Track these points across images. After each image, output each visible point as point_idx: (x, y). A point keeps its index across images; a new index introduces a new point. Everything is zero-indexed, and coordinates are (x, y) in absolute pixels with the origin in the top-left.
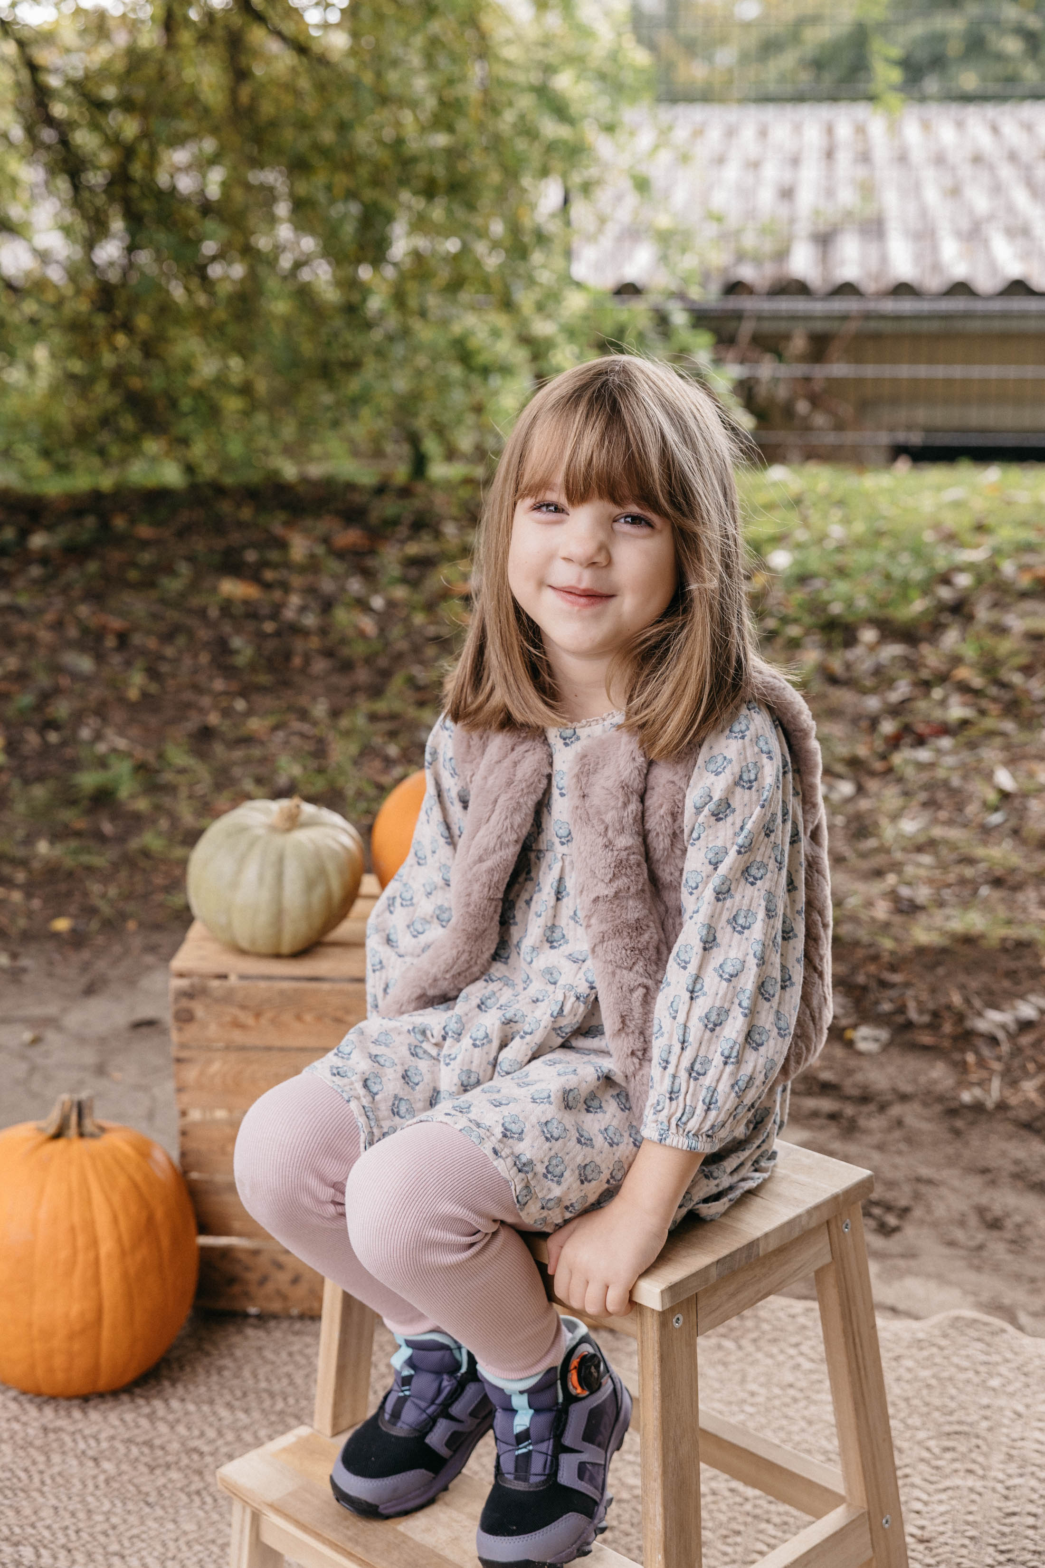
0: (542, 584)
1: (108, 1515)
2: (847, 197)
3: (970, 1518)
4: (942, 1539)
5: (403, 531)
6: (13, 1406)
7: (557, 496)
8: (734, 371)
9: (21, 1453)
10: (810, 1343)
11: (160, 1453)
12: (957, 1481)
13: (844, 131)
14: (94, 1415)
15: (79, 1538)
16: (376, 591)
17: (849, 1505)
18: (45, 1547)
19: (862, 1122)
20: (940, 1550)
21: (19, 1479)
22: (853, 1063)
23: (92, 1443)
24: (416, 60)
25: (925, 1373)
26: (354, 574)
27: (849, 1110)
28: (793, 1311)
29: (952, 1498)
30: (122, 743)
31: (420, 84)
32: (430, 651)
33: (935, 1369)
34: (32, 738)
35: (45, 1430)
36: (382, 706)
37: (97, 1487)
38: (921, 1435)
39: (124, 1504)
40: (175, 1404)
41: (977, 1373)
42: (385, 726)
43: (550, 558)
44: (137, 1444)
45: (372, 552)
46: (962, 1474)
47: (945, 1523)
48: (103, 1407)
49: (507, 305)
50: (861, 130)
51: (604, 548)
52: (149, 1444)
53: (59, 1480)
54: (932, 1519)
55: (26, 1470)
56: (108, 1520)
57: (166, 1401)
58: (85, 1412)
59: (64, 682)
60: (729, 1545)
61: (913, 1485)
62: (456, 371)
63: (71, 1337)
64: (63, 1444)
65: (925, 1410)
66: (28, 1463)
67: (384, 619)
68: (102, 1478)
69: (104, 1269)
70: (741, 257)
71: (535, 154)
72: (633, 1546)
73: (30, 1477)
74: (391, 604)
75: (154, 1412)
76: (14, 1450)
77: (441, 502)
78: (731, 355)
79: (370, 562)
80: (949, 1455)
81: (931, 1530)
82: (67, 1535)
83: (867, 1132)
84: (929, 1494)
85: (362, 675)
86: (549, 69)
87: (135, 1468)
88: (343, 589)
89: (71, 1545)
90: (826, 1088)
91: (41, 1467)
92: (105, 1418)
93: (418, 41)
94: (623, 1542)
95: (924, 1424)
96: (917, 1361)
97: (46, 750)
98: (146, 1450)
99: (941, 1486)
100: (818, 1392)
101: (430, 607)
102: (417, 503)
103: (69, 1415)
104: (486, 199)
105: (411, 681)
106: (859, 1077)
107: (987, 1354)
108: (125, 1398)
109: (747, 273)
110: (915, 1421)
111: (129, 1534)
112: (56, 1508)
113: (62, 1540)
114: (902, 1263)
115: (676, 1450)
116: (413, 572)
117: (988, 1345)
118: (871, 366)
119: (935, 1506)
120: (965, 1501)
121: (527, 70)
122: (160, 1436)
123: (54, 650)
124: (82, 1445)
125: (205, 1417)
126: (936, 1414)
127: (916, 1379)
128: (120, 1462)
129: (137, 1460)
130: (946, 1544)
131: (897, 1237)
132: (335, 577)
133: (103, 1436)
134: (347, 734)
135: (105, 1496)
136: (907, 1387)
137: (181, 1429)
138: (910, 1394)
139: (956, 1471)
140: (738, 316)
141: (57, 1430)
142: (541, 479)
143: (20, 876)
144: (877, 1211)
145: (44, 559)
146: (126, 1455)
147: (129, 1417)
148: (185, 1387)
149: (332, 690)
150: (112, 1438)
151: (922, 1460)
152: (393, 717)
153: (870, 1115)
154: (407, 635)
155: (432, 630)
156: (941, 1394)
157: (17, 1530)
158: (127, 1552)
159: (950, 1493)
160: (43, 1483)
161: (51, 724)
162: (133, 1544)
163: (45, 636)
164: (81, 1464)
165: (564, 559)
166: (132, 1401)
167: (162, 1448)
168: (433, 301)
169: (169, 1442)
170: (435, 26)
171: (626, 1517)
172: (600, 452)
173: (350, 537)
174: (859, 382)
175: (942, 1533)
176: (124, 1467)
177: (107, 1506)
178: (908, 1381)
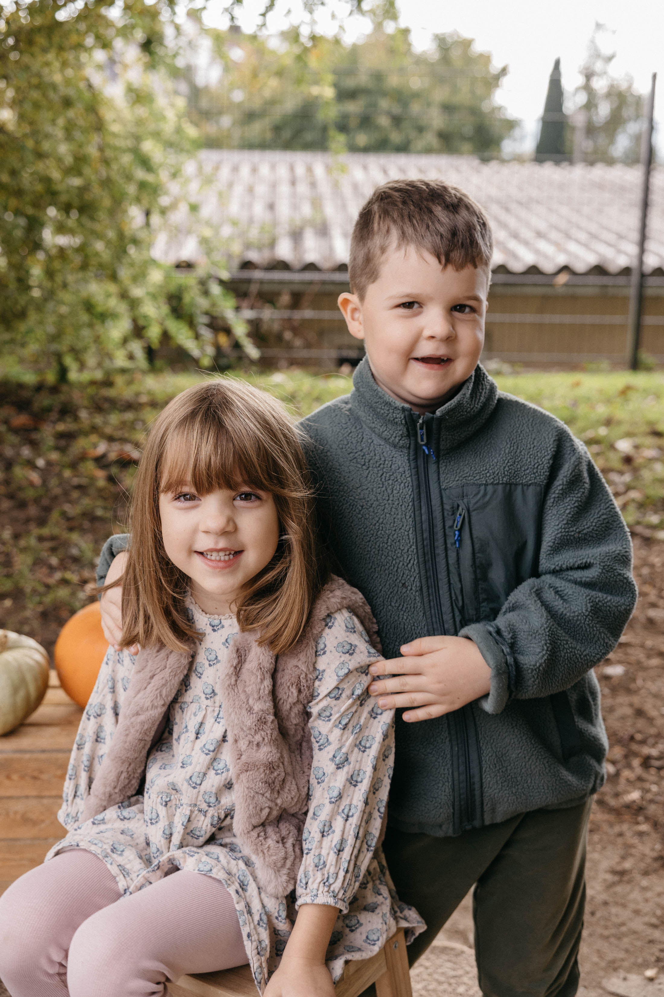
0: (190, 552)
2: (306, 210)
5: (54, 416)
8: (248, 314)
13: (300, 170)
16: (39, 455)
24: (60, 134)
26: (24, 444)
31: (63, 149)
32: (75, 494)
33: (424, 983)
36: (46, 531)
41: (450, 984)
42: (48, 545)
45: (36, 429)
49: (114, 277)
50: (310, 170)
51: (230, 520)
62: (85, 317)
67: (45, 473)
70: (248, 246)
71: (132, 189)
74: (49, 464)
77: (77, 397)
78: (245, 304)
79: (35, 436)
85: (33, 511)
86: (138, 139)
88: (18, 454)
93: (61, 122)
101: (73, 466)
102: (62, 397)
104: (102, 215)
105: (64, 514)
107: (454, 970)
109: (253, 256)
116: (63, 443)
117: (455, 963)
118: (326, 311)
121: (126, 138)
132: (13, 446)
134: (24, 550)
140: (249, 281)
149: (14, 521)
152: (53, 538)
154: (60, 484)
155: (76, 481)
165: (204, 532)
168: (70, 278)
170: (71, 113)
173: (21, 420)
174: (320, 321)
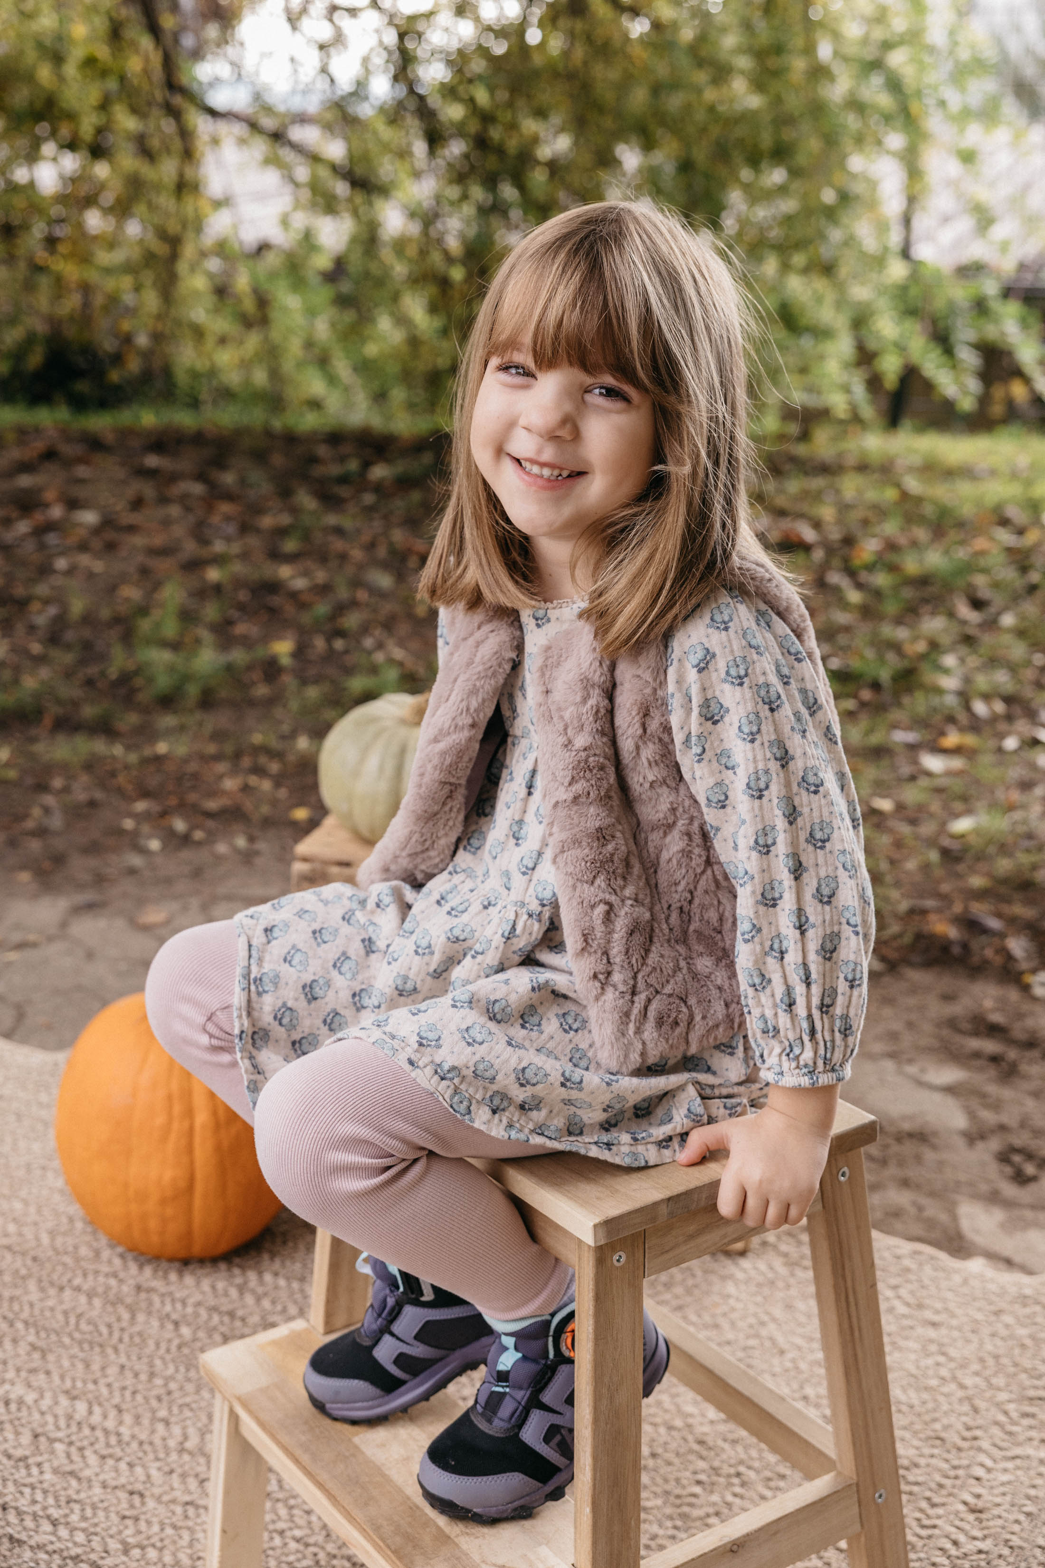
0: (500, 451)
1: (168, 1379)
3: (1033, 1492)
4: (996, 1511)
6: (117, 1262)
7: (525, 358)
9: (110, 1309)
10: (909, 1286)
11: (238, 1323)
12: (1029, 1451)
14: (189, 1280)
15: (133, 1399)
17: (839, 1474)
18: (100, 1404)
19: (1024, 1068)
20: (991, 1523)
21: (101, 1335)
22: (1026, 1007)
23: (179, 1306)
25: (1022, 1332)
27: (1012, 1054)
28: (899, 1252)
29: (1018, 1468)
30: (398, 653)
34: (319, 643)
35: (139, 1288)
37: (168, 1351)
38: (1003, 1396)
39: (188, 1370)
40: (268, 1277)
43: (511, 425)
44: (220, 1313)
46: (1036, 1443)
47: (1004, 1494)
48: (200, 1272)
51: (570, 420)
52: (231, 1314)
53: (137, 1340)
54: (992, 1488)
55: (109, 1326)
56: (166, 1385)
57: (260, 1274)
58: (181, 1274)
59: (362, 595)
60: (770, 1488)
61: (980, 1449)
63: (163, 1202)
64: (150, 1303)
65: (1012, 1370)
66: (113, 1319)
68: (176, 1342)
69: (197, 1139)
72: (671, 1477)
73: (111, 1334)
75: (246, 1283)
76: (104, 1305)
80: (1026, 1422)
81: (988, 1498)
82: (123, 1395)
83: (1026, 1077)
84: (995, 1461)
87: (210, 1337)
89: (124, 1407)
90: (994, 1030)
91: (124, 1324)
92: (198, 1283)
94: (662, 1471)
95: (1008, 1385)
96: (1017, 1318)
97: (331, 656)
98: (226, 1319)
99: (1009, 1454)
100: (907, 1338)
103: (165, 1277)
106: (1030, 1022)
108: (223, 1266)
110: (1000, 1381)
111: (180, 1402)
112: (123, 1367)
113: (117, 1400)
114: (1029, 1214)
115: (611, 1399)
119: (999, 1474)
120: (1032, 1473)
122: (244, 1307)
123: (361, 567)
124: (168, 1308)
125: (292, 1294)
126: (1023, 1376)
127: (1012, 1337)
128: (199, 1328)
129: (215, 1329)
130: (1000, 1517)
131: (1032, 1187)
133: (191, 1301)
135: (173, 1361)
136: (999, 1343)
137: (266, 1303)
138: (1001, 1352)
139: (1030, 1439)
141: (150, 1290)
142: (509, 338)
143: (274, 767)
144: (1017, 1158)
145: (378, 488)
146: (206, 1322)
147: (221, 1285)
148: (283, 1262)
150: (199, 1304)
151: (996, 1423)
153: (1031, 1061)
156: (1034, 1356)
157: (79, 1384)
158: (173, 1420)
159: (1018, 1462)
160: (121, 1340)
161: (340, 633)
162: (181, 1412)
163: (357, 554)
164: (162, 1326)
165: (525, 428)
166: (229, 1270)
167: (243, 1319)
169: (251, 1314)
171: (673, 1445)
172: (572, 312)
175: (998, 1505)
176: (201, 1334)
177: (171, 1370)
178: (1002, 1338)
